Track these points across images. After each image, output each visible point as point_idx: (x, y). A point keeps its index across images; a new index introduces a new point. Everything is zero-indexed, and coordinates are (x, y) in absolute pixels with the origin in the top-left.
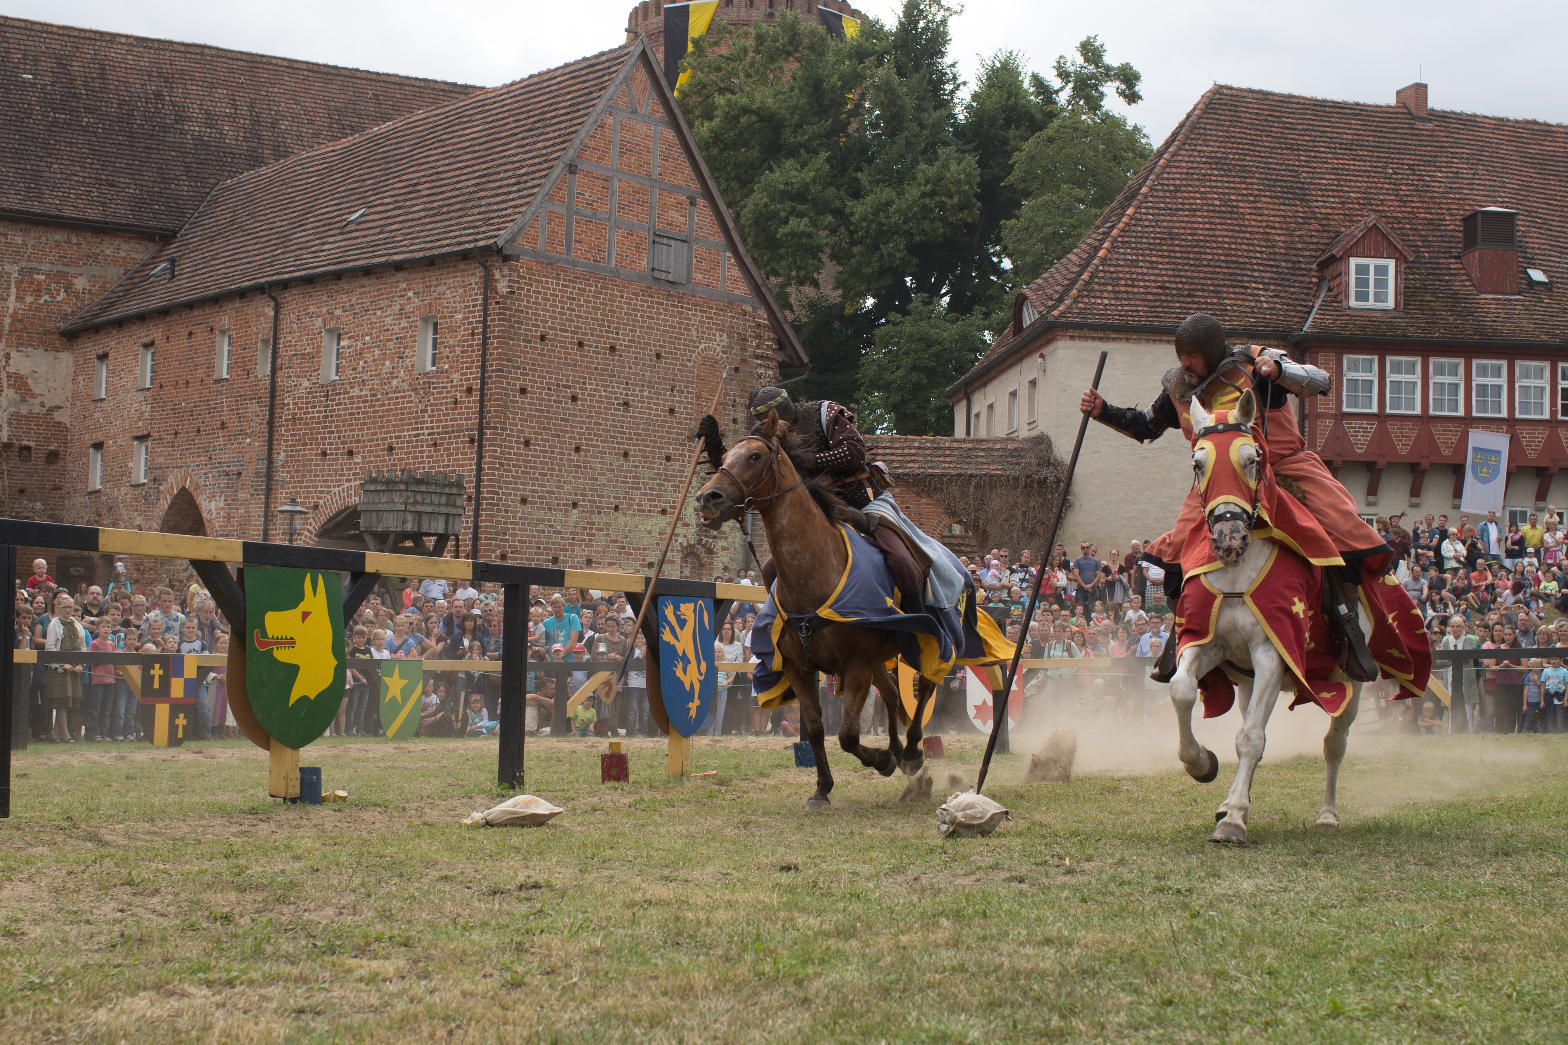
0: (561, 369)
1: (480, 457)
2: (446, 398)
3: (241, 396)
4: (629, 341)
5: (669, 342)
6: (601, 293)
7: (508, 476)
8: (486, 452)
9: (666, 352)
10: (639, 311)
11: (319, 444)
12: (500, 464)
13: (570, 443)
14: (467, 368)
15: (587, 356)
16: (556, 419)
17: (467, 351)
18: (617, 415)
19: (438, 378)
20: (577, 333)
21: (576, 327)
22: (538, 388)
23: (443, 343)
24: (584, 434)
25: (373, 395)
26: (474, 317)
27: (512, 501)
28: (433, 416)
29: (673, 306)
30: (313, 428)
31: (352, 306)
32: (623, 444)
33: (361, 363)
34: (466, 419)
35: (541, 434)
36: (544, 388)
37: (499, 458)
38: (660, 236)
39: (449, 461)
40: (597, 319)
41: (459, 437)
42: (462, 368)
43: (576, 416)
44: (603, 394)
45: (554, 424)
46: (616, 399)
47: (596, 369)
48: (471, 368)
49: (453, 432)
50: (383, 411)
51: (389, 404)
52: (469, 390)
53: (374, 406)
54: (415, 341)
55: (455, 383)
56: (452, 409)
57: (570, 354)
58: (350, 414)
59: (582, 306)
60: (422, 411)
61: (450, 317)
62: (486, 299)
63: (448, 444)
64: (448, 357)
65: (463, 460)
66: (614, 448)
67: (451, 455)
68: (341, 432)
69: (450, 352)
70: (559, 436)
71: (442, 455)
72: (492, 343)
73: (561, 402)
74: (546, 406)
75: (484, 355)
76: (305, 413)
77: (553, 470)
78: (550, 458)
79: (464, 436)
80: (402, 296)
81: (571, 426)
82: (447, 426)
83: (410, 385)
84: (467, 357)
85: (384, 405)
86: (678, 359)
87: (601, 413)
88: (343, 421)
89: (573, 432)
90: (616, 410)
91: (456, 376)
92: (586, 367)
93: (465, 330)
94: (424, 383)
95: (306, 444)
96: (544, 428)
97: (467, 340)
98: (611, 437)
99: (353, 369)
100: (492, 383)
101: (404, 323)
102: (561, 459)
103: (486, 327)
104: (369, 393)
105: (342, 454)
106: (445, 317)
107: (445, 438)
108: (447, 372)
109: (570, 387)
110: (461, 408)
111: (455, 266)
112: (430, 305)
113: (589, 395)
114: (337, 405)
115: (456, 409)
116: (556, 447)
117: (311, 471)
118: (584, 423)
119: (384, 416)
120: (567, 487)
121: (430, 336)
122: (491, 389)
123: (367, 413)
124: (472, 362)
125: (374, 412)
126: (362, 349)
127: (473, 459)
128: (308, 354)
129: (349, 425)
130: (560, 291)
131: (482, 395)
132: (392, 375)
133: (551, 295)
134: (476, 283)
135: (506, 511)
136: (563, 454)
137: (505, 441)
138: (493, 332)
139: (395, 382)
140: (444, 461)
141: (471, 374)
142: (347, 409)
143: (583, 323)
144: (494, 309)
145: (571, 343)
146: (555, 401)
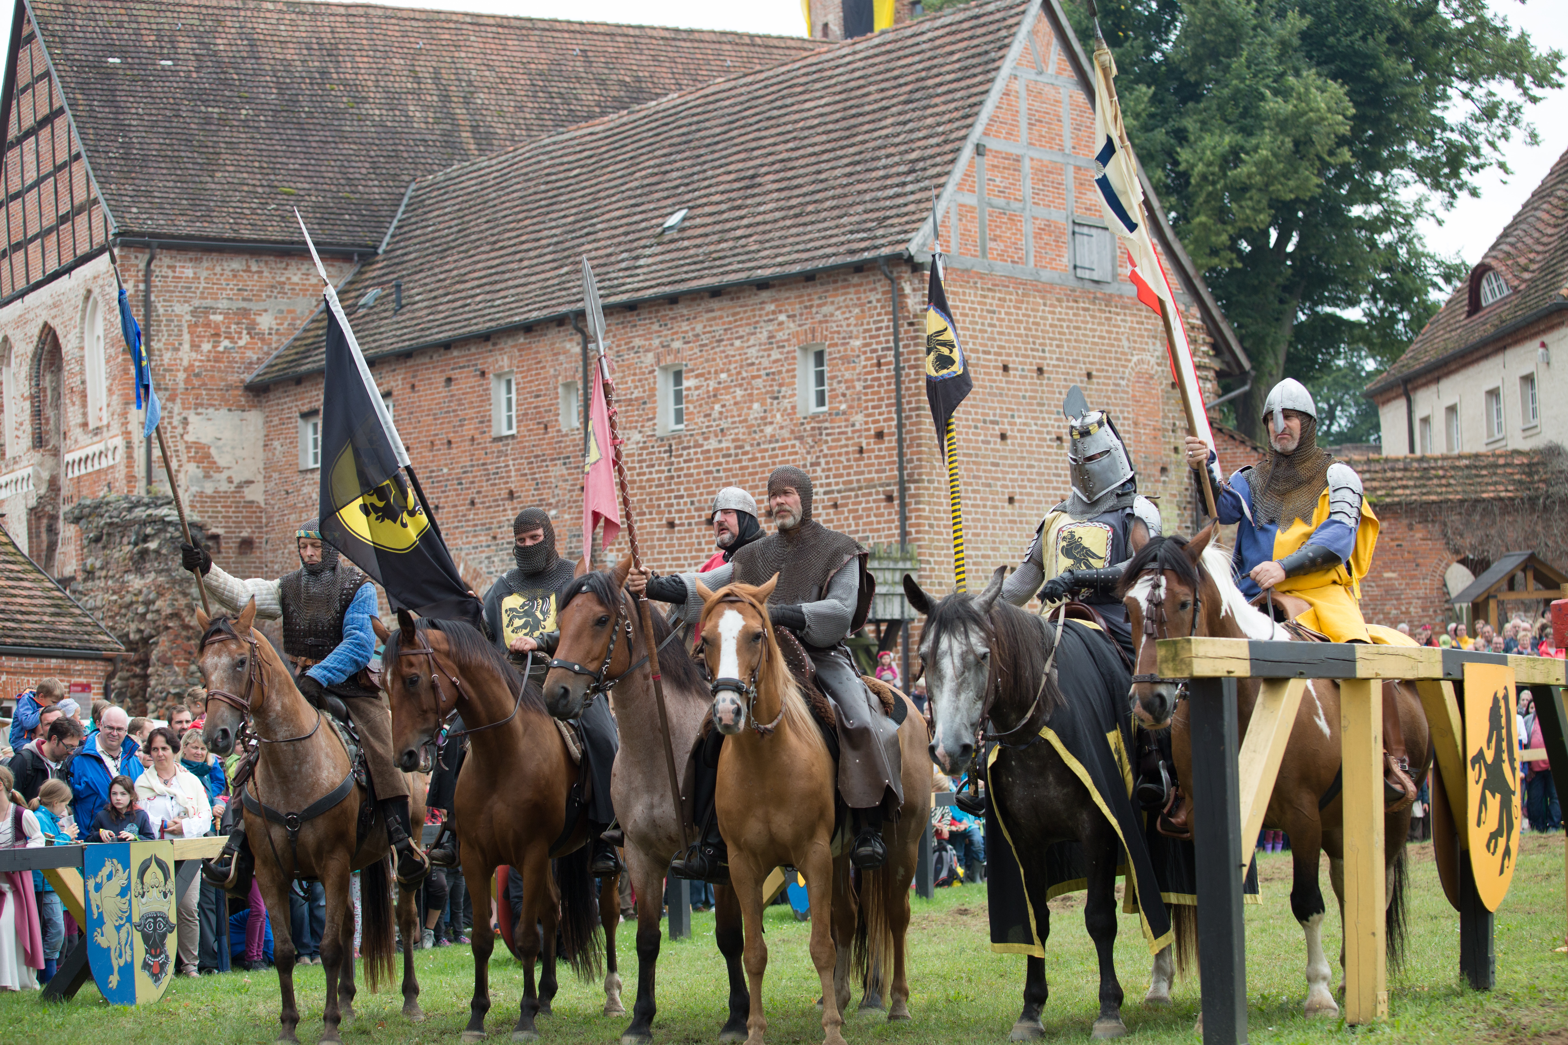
0: (986, 401)
1: (904, 519)
2: (846, 446)
3: (537, 456)
4: (1058, 359)
5: (1100, 357)
6: (1022, 302)
7: (938, 540)
8: (911, 511)
9: (1098, 370)
10: (1063, 320)
11: (663, 513)
12: (931, 526)
13: (1003, 493)
14: (874, 407)
15: (1012, 383)
16: (986, 464)
17: (872, 386)
18: (1050, 454)
19: (832, 421)
20: (1000, 354)
21: (1000, 347)
22: (964, 427)
23: (835, 377)
24: (1016, 480)
25: (736, 448)
26: (878, 343)
27: (946, 570)
28: (830, 470)
29: (1100, 311)
30: (653, 493)
31: (697, 335)
32: (1059, 489)
33: (717, 407)
34: (877, 472)
35: (971, 484)
36: (969, 427)
37: (928, 518)
38: (1079, 224)
39: (857, 525)
40: (1020, 335)
41: (870, 494)
42: (867, 408)
43: (1006, 458)
44: (1034, 428)
45: (985, 471)
46: (1048, 433)
47: (1024, 397)
48: (880, 407)
49: (860, 488)
50: (754, 467)
51: (763, 458)
52: (880, 435)
53: (740, 461)
54: (794, 377)
55: (857, 427)
56: (856, 460)
57: (995, 381)
58: (706, 473)
59: (1003, 320)
60: (812, 465)
61: (843, 344)
62: (895, 320)
63: (854, 504)
64: (844, 395)
65: (879, 523)
66: (1050, 495)
67: (860, 517)
68: (694, 495)
69: (848, 388)
70: (989, 485)
71: (847, 519)
72: (908, 375)
73: (988, 442)
74: (974, 448)
75: (898, 390)
76: (639, 475)
77: (986, 528)
78: (982, 513)
79: (878, 493)
80: (771, 320)
81: (1003, 472)
82: (851, 482)
83: (792, 432)
84: (873, 393)
85: (756, 459)
86: (1109, 378)
87: (1032, 453)
88: (695, 482)
89: (1004, 479)
90: (1049, 447)
91: (859, 419)
92: (1013, 396)
93: (867, 359)
94: (813, 429)
95: (644, 514)
96: (975, 477)
97: (871, 373)
98: (1046, 481)
99: (706, 416)
100: (912, 424)
101: (775, 355)
102: (995, 514)
103: (897, 355)
104: (732, 445)
105: (697, 524)
106: (836, 345)
107: (849, 497)
108: (844, 413)
109: (996, 423)
110: (869, 458)
111: (845, 280)
112: (813, 331)
113: (1019, 431)
114: (685, 461)
115: (862, 459)
116: (987, 499)
117: (654, 547)
118: (1015, 466)
119: (756, 473)
120: (1004, 548)
121: (812, 369)
122: (910, 432)
123: (731, 470)
124: (881, 399)
125: (741, 468)
126: (716, 389)
127: (893, 521)
128: (637, 399)
129: (705, 487)
130: (979, 303)
131: (900, 441)
132: (765, 421)
133: (970, 309)
134: (878, 301)
135: (940, 584)
136: (995, 507)
137: (932, 496)
138: (909, 360)
139: (769, 430)
140: (849, 526)
141: (880, 414)
142: (701, 466)
143: (1007, 341)
144: (906, 332)
145: (995, 367)
146: (983, 442)
